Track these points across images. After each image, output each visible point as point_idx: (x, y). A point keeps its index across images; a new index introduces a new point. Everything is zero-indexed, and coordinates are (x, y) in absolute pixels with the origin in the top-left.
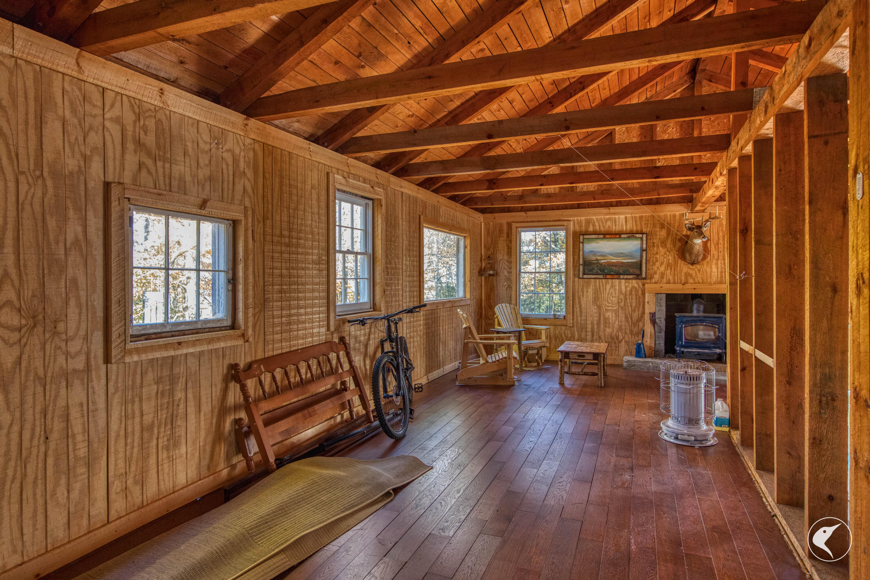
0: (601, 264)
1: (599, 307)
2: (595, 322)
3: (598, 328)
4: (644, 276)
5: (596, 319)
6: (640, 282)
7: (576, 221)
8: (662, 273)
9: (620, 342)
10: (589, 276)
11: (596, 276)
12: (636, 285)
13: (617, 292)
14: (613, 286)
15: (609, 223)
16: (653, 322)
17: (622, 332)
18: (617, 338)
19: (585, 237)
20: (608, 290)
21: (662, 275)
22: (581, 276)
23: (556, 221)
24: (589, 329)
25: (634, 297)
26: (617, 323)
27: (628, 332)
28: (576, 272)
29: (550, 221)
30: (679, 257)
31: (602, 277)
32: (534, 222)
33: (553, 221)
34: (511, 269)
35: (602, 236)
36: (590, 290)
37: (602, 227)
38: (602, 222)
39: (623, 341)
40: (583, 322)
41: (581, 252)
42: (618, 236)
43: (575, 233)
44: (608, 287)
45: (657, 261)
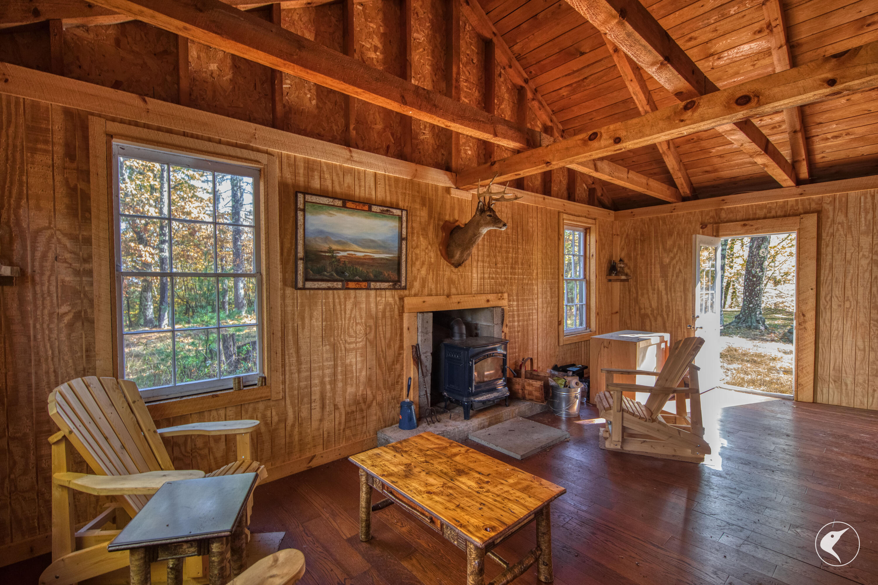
0: (339, 260)
1: (334, 348)
2: (327, 379)
3: (334, 390)
4: (403, 284)
5: (327, 372)
6: (397, 294)
7: (285, 160)
8: (423, 278)
9: (369, 406)
10: (316, 285)
11: (329, 284)
12: (391, 300)
13: (364, 315)
14: (356, 304)
15: (348, 180)
16: (417, 360)
17: (371, 387)
18: (365, 400)
19: (309, 198)
20: (348, 312)
21: (424, 282)
22: (300, 285)
23: (236, 145)
24: (316, 396)
25: (389, 322)
26: (364, 373)
27: (381, 385)
28: (290, 276)
29: (220, 142)
30: (442, 255)
31: (339, 285)
32: (170, 131)
33: (229, 144)
34: (88, 259)
35: (339, 203)
36: (317, 313)
37: (336, 184)
38: (338, 175)
39: (374, 404)
40: (303, 384)
41: (300, 231)
42: (366, 208)
43: (283, 186)
44: (349, 306)
45: (417, 259)
